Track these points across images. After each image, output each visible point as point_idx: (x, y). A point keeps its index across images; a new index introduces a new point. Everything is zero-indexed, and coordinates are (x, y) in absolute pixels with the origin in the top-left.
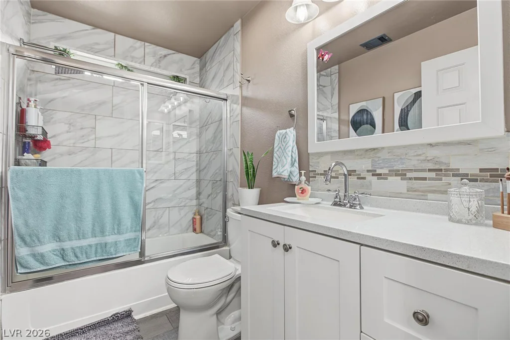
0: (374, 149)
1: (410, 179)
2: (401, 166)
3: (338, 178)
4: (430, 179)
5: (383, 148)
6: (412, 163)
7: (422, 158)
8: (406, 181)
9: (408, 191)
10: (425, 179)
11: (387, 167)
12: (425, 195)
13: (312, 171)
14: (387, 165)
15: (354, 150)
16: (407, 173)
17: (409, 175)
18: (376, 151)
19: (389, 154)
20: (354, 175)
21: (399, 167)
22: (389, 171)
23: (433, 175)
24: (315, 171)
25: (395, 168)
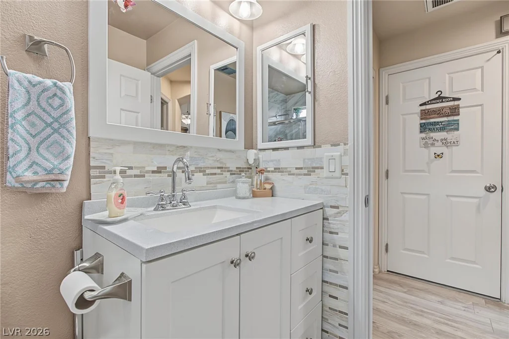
0: (184, 147)
1: (208, 174)
2: (203, 164)
3: (144, 176)
4: (219, 174)
5: (191, 147)
6: (209, 162)
7: (214, 158)
8: (206, 176)
9: (207, 184)
10: (215, 174)
11: (194, 165)
12: (215, 186)
13: (96, 167)
14: (194, 163)
15: (165, 145)
16: (207, 170)
17: (208, 171)
18: (185, 149)
19: (196, 153)
20: (164, 172)
21: (201, 165)
22: (196, 168)
23: (219, 171)
24: (104, 167)
25: (199, 166)
